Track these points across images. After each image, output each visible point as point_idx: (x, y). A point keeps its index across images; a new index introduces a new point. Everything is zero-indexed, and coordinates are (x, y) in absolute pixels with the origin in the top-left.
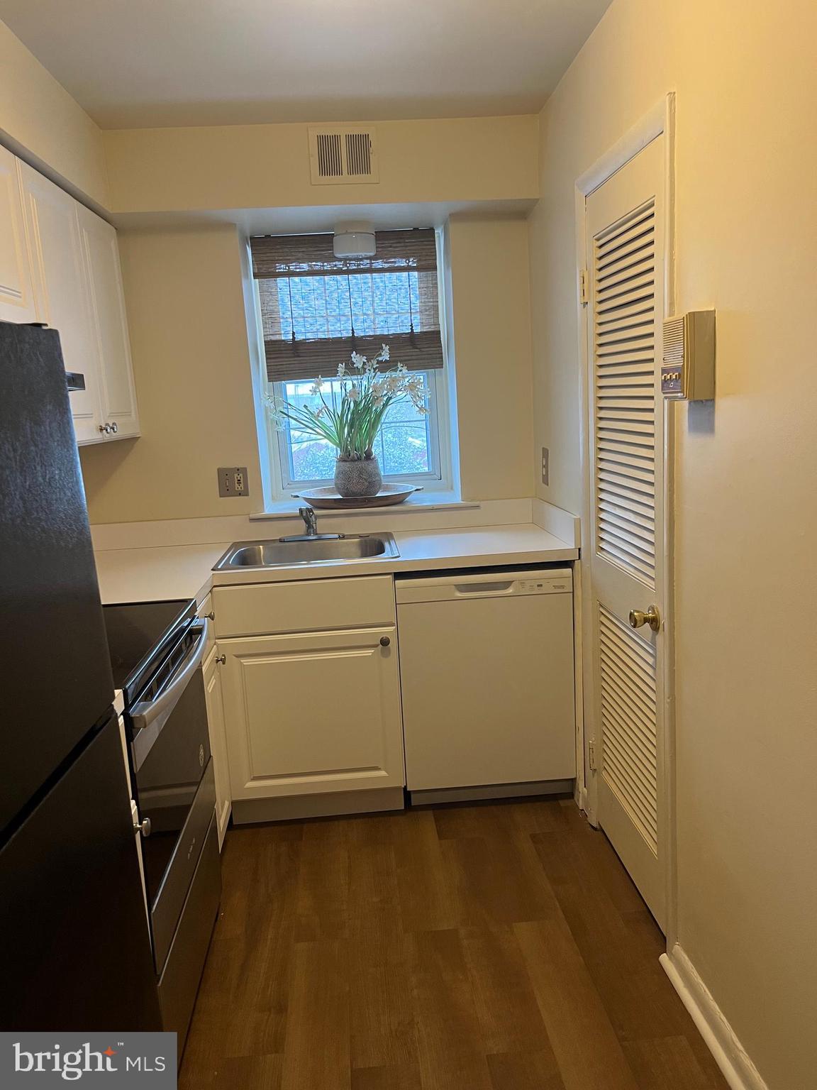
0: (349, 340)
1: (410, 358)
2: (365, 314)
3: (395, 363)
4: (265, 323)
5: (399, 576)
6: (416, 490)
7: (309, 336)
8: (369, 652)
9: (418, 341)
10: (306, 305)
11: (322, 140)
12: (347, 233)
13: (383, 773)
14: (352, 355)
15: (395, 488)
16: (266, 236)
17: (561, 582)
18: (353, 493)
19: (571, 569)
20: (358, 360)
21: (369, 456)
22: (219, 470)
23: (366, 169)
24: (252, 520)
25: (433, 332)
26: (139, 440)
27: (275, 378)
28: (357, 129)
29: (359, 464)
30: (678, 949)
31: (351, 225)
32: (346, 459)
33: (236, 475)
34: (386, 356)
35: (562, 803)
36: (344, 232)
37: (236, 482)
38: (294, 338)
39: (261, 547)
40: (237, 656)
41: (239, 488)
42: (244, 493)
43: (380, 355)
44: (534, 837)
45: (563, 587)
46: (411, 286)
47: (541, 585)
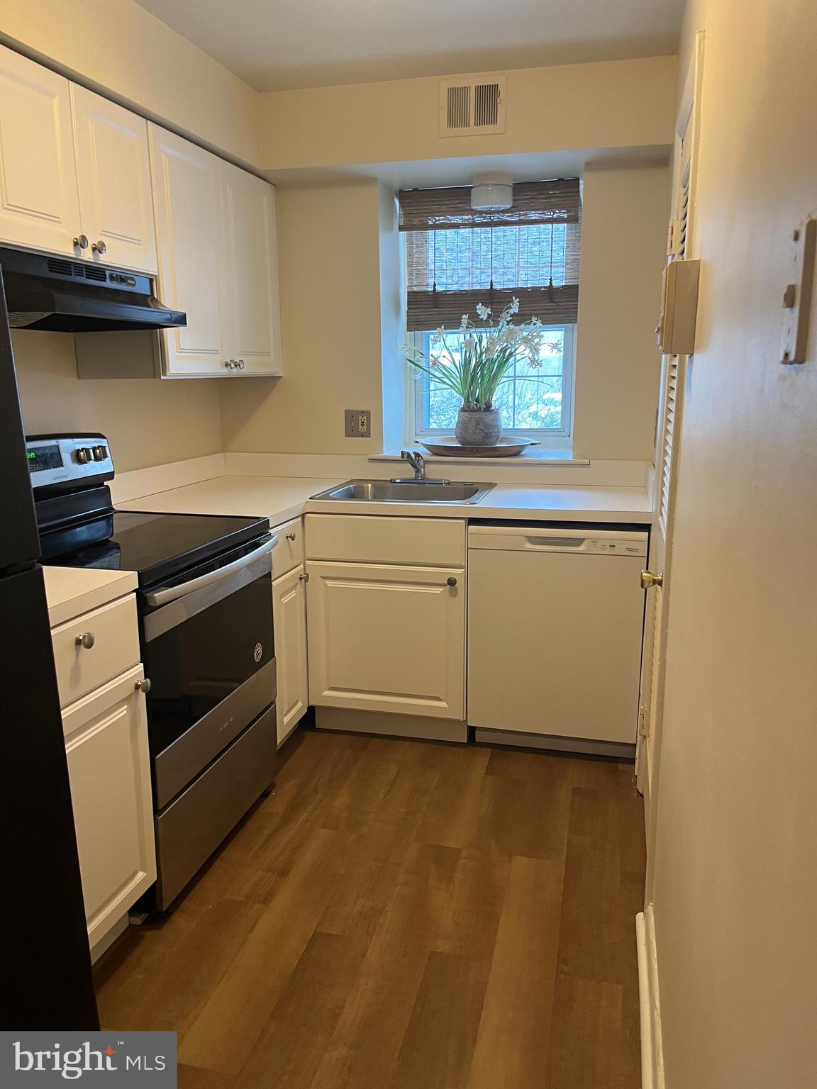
0: (488, 292)
1: (545, 312)
2: (504, 267)
3: (528, 317)
4: (410, 274)
5: (473, 521)
6: (532, 444)
7: (450, 288)
8: (438, 590)
9: (557, 295)
10: (449, 257)
11: (452, 92)
12: (482, 185)
13: (444, 704)
14: (477, 307)
15: (511, 440)
16: (414, 189)
17: (634, 545)
18: (470, 442)
19: (647, 533)
20: (483, 311)
21: (488, 407)
22: (347, 412)
23: (492, 119)
24: (371, 460)
25: (573, 286)
26: (282, 379)
27: (415, 328)
28: (486, 80)
29: (477, 415)
30: (650, 909)
31: (488, 177)
32: (467, 409)
33: (360, 417)
34: (515, 308)
35: (620, 766)
36: (480, 183)
37: (360, 423)
38: (435, 289)
39: (369, 485)
40: (323, 578)
41: (362, 429)
42: (366, 434)
43: (511, 308)
44: (576, 791)
45: (637, 550)
46: (554, 239)
47: (614, 546)
